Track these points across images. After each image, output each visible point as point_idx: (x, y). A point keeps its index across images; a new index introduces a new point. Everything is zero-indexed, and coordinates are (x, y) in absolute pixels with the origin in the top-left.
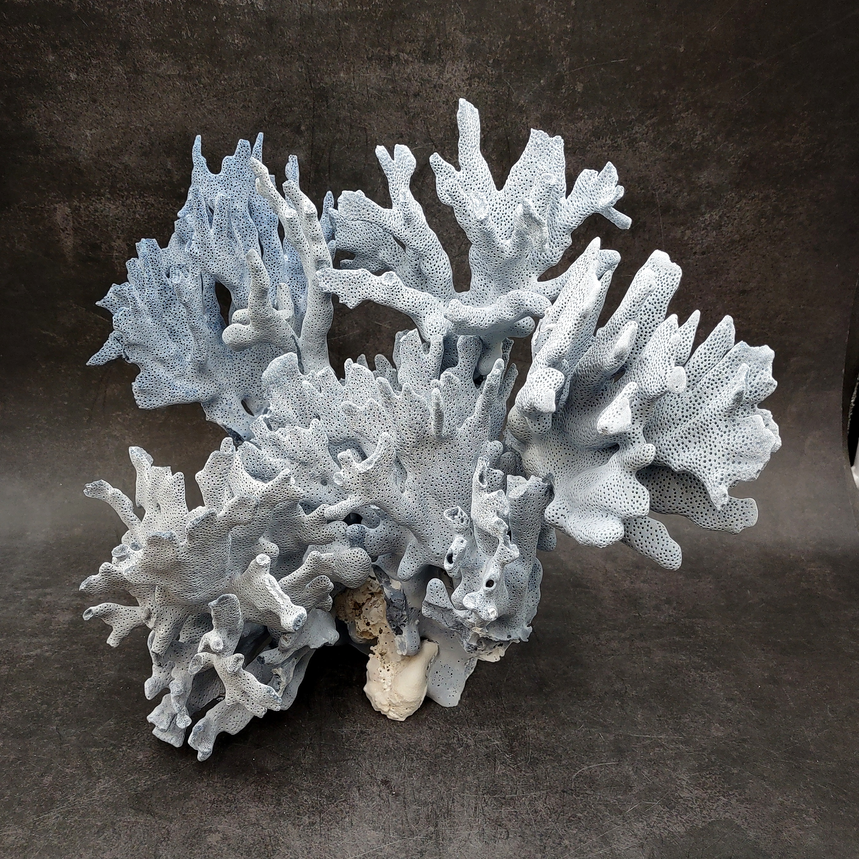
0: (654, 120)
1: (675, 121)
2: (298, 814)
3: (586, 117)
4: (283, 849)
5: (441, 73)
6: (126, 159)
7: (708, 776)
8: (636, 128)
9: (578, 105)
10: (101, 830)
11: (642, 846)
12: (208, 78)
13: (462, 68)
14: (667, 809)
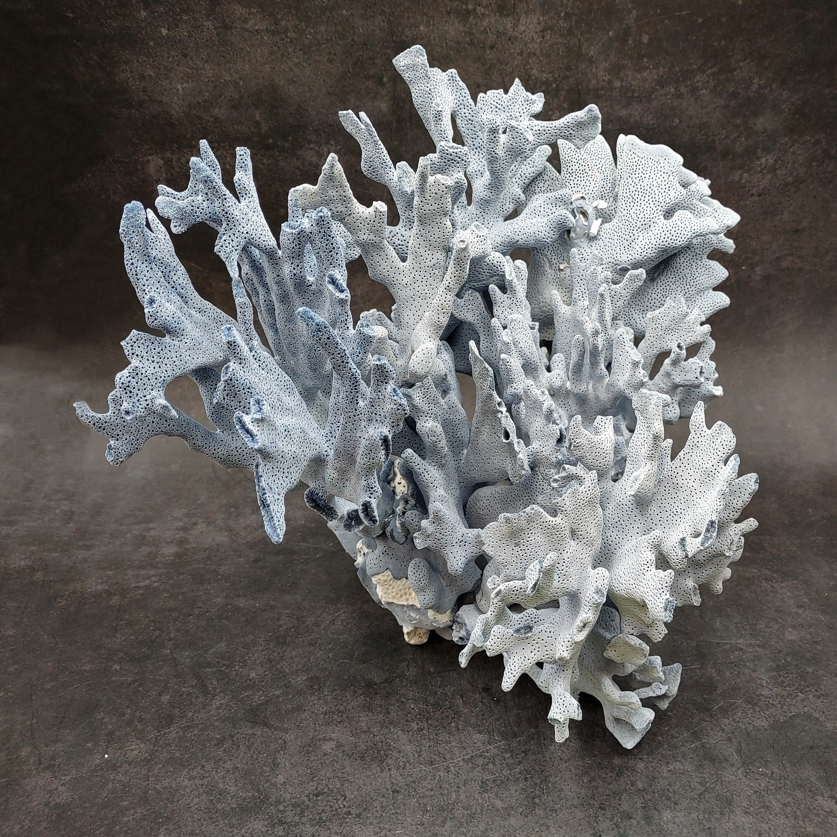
0: (715, 69)
1: (734, 70)
2: (406, 721)
3: (651, 67)
4: (395, 754)
5: (515, 25)
6: (216, 111)
7: (785, 675)
8: (698, 78)
9: (644, 56)
10: (220, 742)
11: (730, 740)
12: (294, 32)
13: (535, 21)
14: (750, 706)
